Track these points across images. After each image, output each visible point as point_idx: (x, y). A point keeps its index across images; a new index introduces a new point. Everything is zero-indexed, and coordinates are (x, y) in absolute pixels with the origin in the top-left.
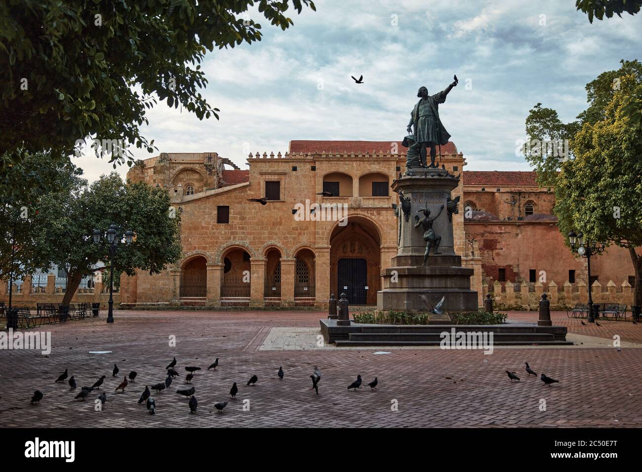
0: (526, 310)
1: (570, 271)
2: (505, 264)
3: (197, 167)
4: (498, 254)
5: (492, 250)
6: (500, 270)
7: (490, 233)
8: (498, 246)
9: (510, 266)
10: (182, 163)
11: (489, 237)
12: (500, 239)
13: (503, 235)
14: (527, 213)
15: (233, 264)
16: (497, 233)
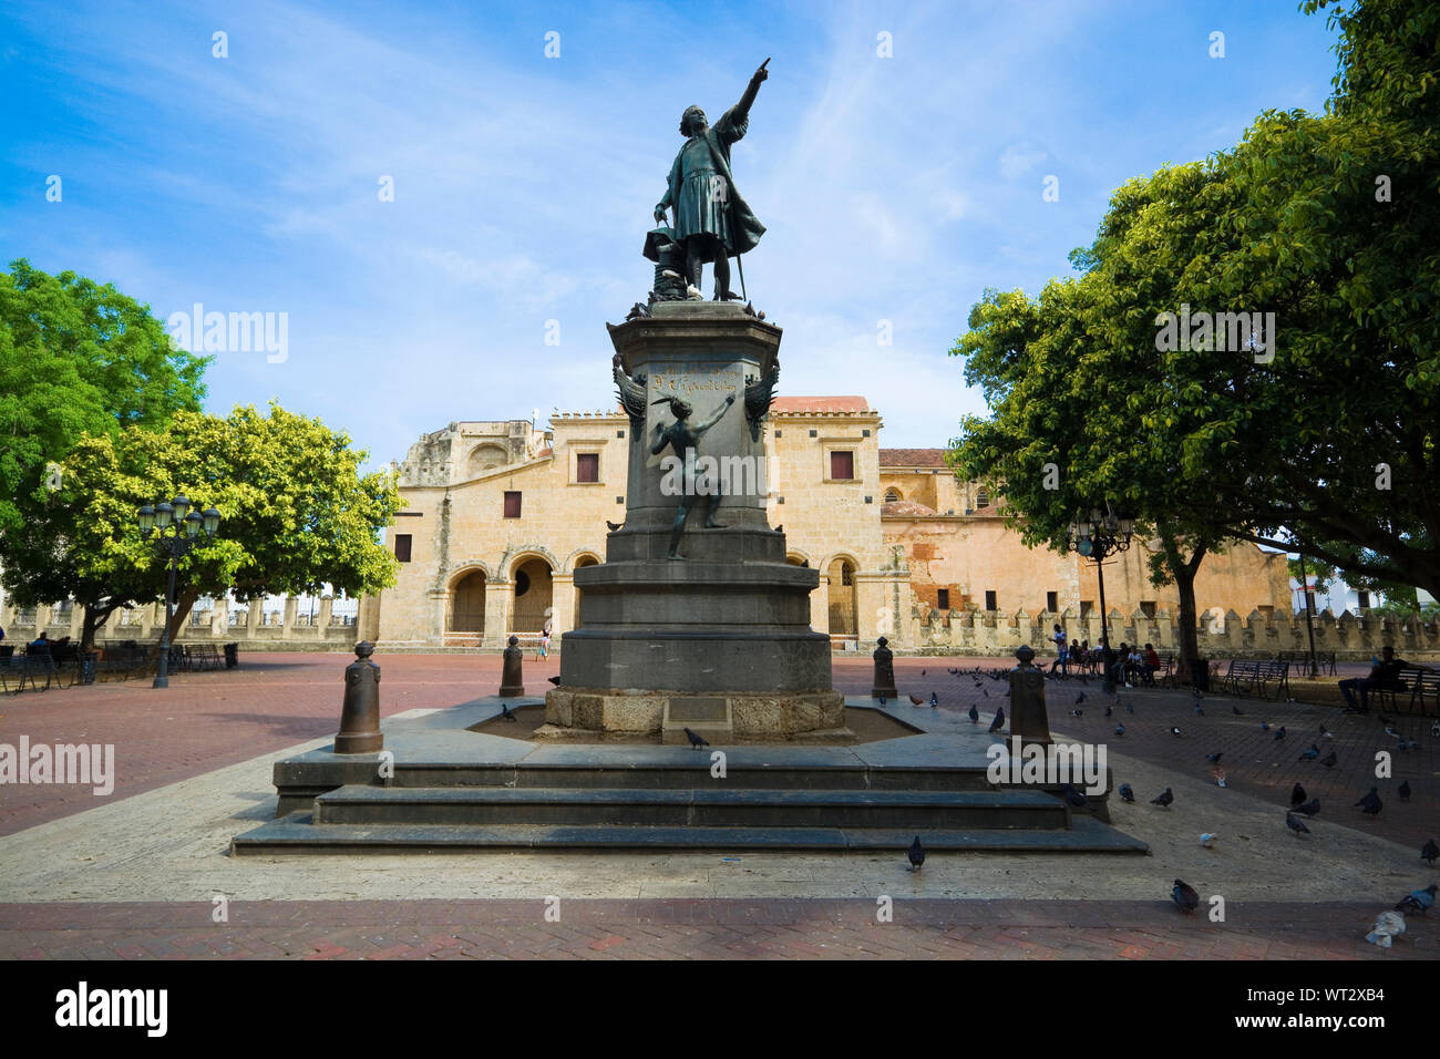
0: (981, 654)
1: (1049, 593)
2: (947, 584)
3: (501, 442)
4: (936, 567)
5: (927, 560)
6: (940, 592)
7: (922, 534)
8: (936, 556)
9: (956, 585)
10: (479, 436)
11: (921, 540)
12: (938, 544)
13: (944, 537)
14: (979, 506)
15: (532, 582)
16: (933, 534)
